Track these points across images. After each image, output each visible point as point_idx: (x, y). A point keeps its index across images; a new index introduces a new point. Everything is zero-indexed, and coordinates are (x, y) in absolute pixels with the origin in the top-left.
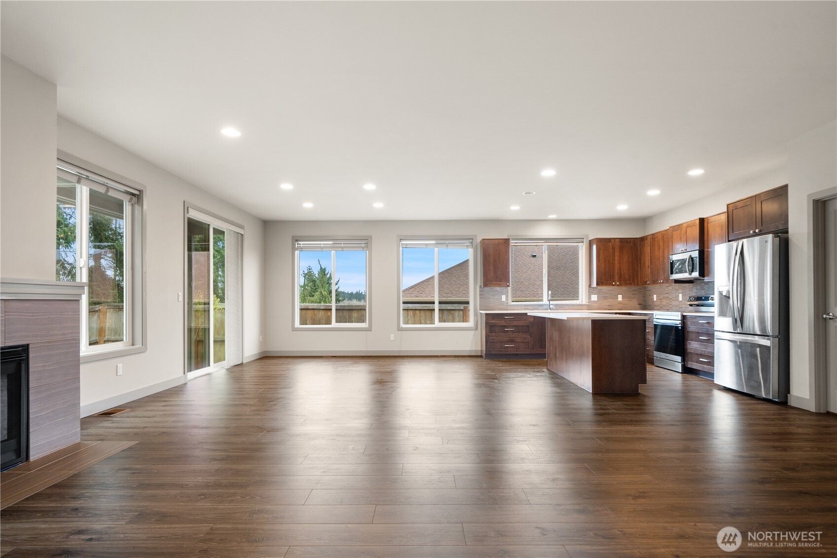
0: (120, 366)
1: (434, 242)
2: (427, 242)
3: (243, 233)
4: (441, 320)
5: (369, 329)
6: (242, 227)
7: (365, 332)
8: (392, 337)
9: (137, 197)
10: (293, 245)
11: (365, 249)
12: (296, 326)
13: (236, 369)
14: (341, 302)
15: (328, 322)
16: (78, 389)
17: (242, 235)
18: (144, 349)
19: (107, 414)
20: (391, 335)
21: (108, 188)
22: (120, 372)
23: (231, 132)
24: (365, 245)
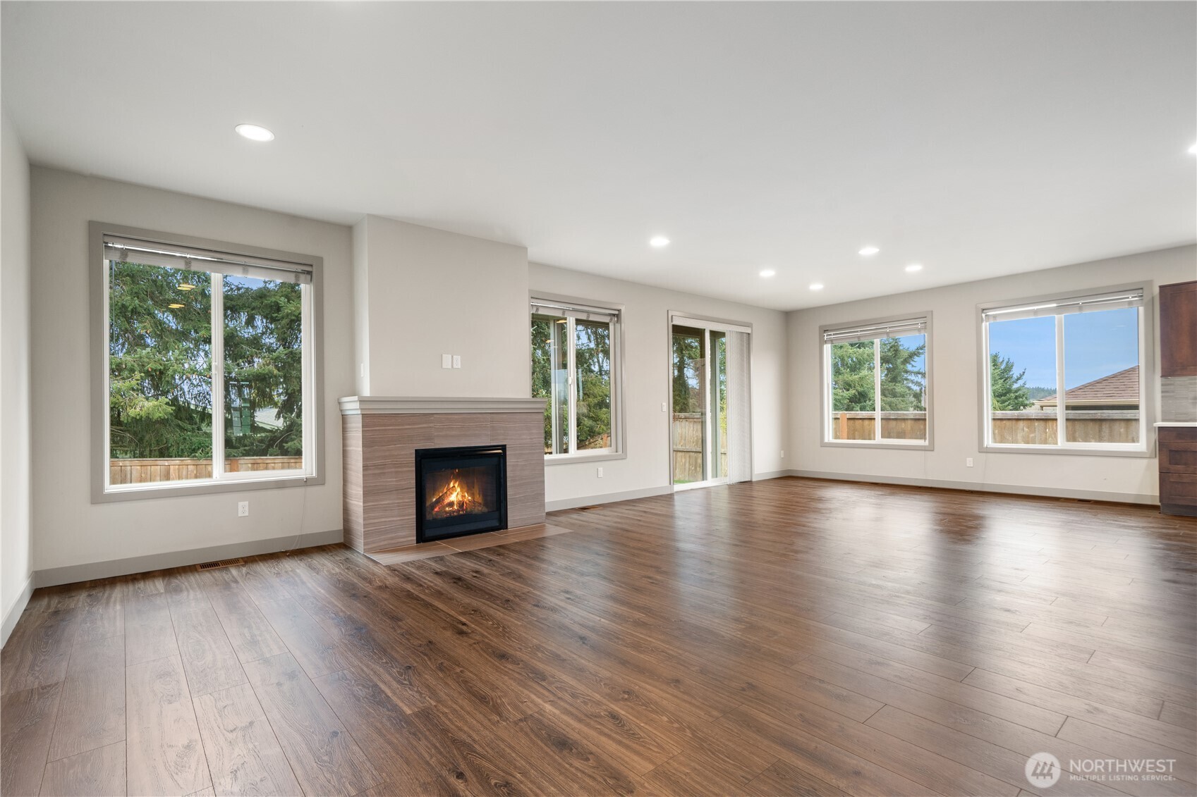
0: (601, 469)
1: (1055, 305)
2: (1036, 308)
3: (749, 332)
4: (1071, 437)
5: (931, 448)
6: (749, 325)
7: (923, 452)
8: (970, 462)
9: (617, 316)
10: (821, 337)
11: (922, 331)
12: (826, 441)
13: (742, 486)
14: (1028, 408)
15: (870, 436)
16: (543, 482)
17: (749, 334)
18: (624, 457)
19: (584, 509)
20: (968, 459)
21: (588, 312)
22: (601, 474)
23: (659, 242)
24: (923, 325)
